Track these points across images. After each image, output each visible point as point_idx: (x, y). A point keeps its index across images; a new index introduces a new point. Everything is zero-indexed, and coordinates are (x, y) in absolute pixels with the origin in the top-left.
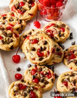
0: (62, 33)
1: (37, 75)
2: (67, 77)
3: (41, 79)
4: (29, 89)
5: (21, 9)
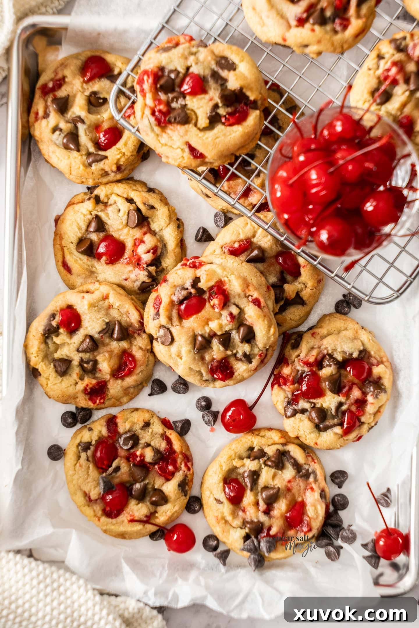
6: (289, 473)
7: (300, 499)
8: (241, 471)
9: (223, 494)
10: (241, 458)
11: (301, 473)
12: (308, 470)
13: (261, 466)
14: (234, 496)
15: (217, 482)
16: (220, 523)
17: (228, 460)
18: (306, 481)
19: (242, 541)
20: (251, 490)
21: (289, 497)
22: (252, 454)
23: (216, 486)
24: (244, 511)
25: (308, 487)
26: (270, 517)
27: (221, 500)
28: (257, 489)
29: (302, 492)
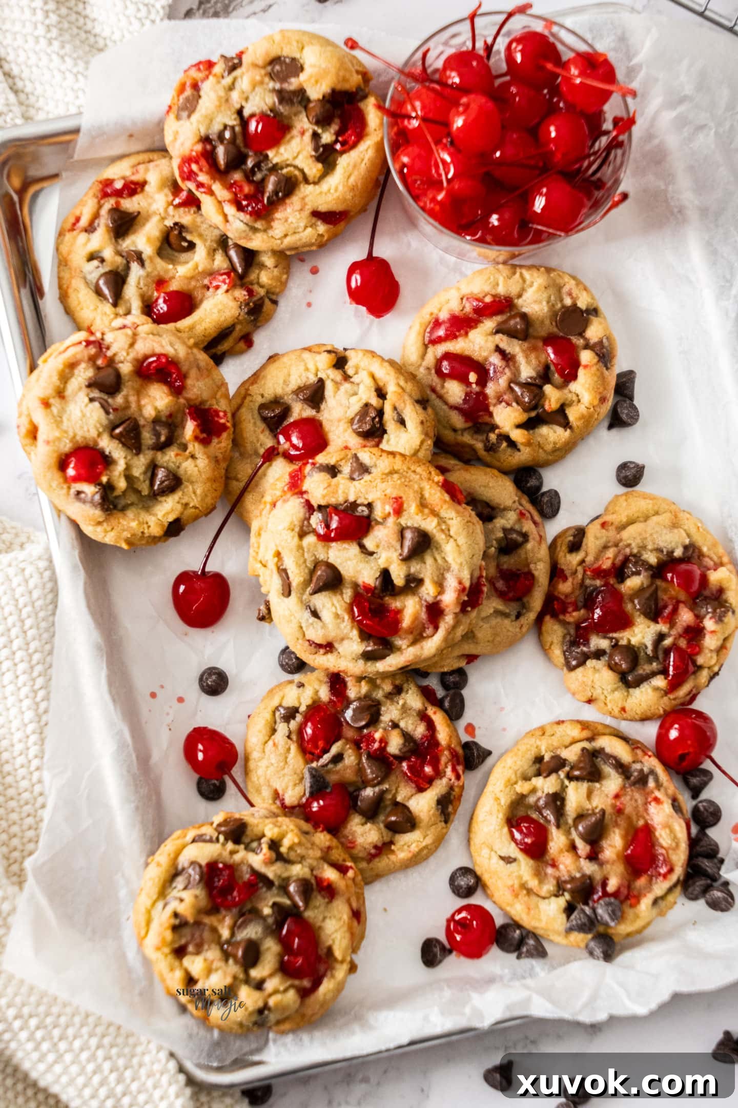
0: (552, 396)
1: (338, 758)
2: (547, 785)
3: (369, 792)
4: (275, 905)
5: (253, 171)
6: (613, 782)
7: (641, 823)
8: (532, 800)
9: (513, 845)
10: (526, 778)
11: (632, 778)
12: (642, 771)
13: (563, 783)
14: (533, 843)
15: (497, 828)
16: (520, 897)
17: (506, 787)
18: (644, 790)
19: (564, 916)
20: (558, 826)
21: (622, 821)
22: (543, 767)
23: (497, 834)
24: (554, 865)
25: (649, 799)
26: (601, 864)
27: (513, 856)
28: (567, 823)
29: (641, 809)
